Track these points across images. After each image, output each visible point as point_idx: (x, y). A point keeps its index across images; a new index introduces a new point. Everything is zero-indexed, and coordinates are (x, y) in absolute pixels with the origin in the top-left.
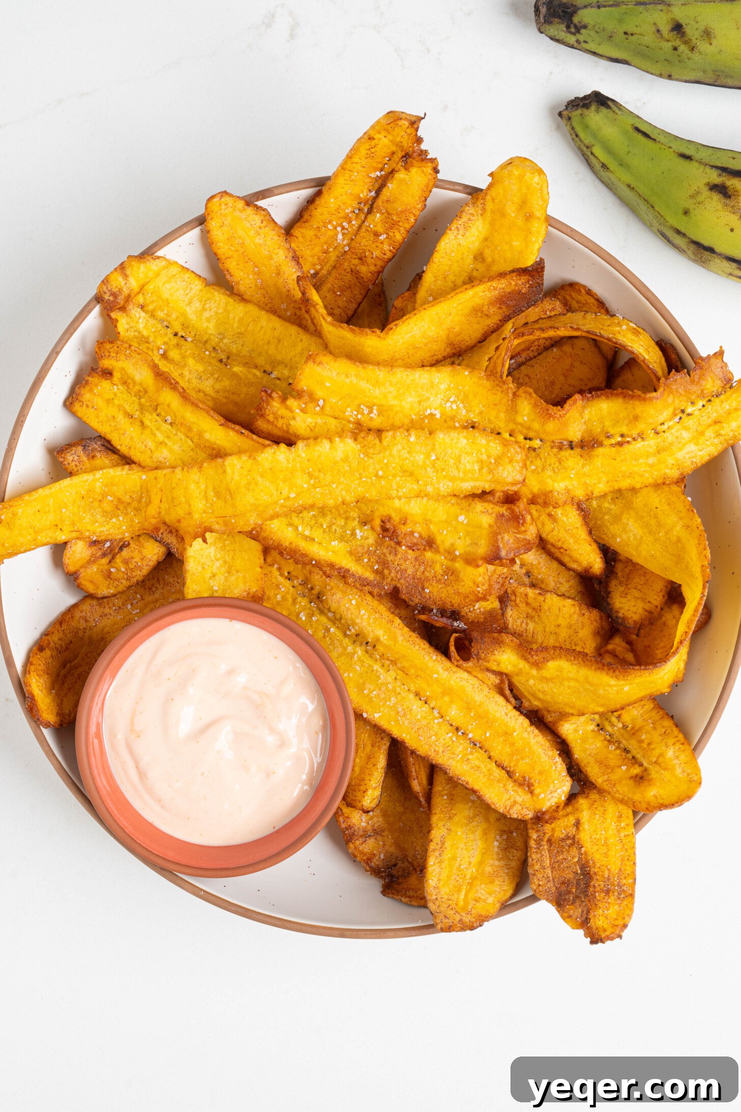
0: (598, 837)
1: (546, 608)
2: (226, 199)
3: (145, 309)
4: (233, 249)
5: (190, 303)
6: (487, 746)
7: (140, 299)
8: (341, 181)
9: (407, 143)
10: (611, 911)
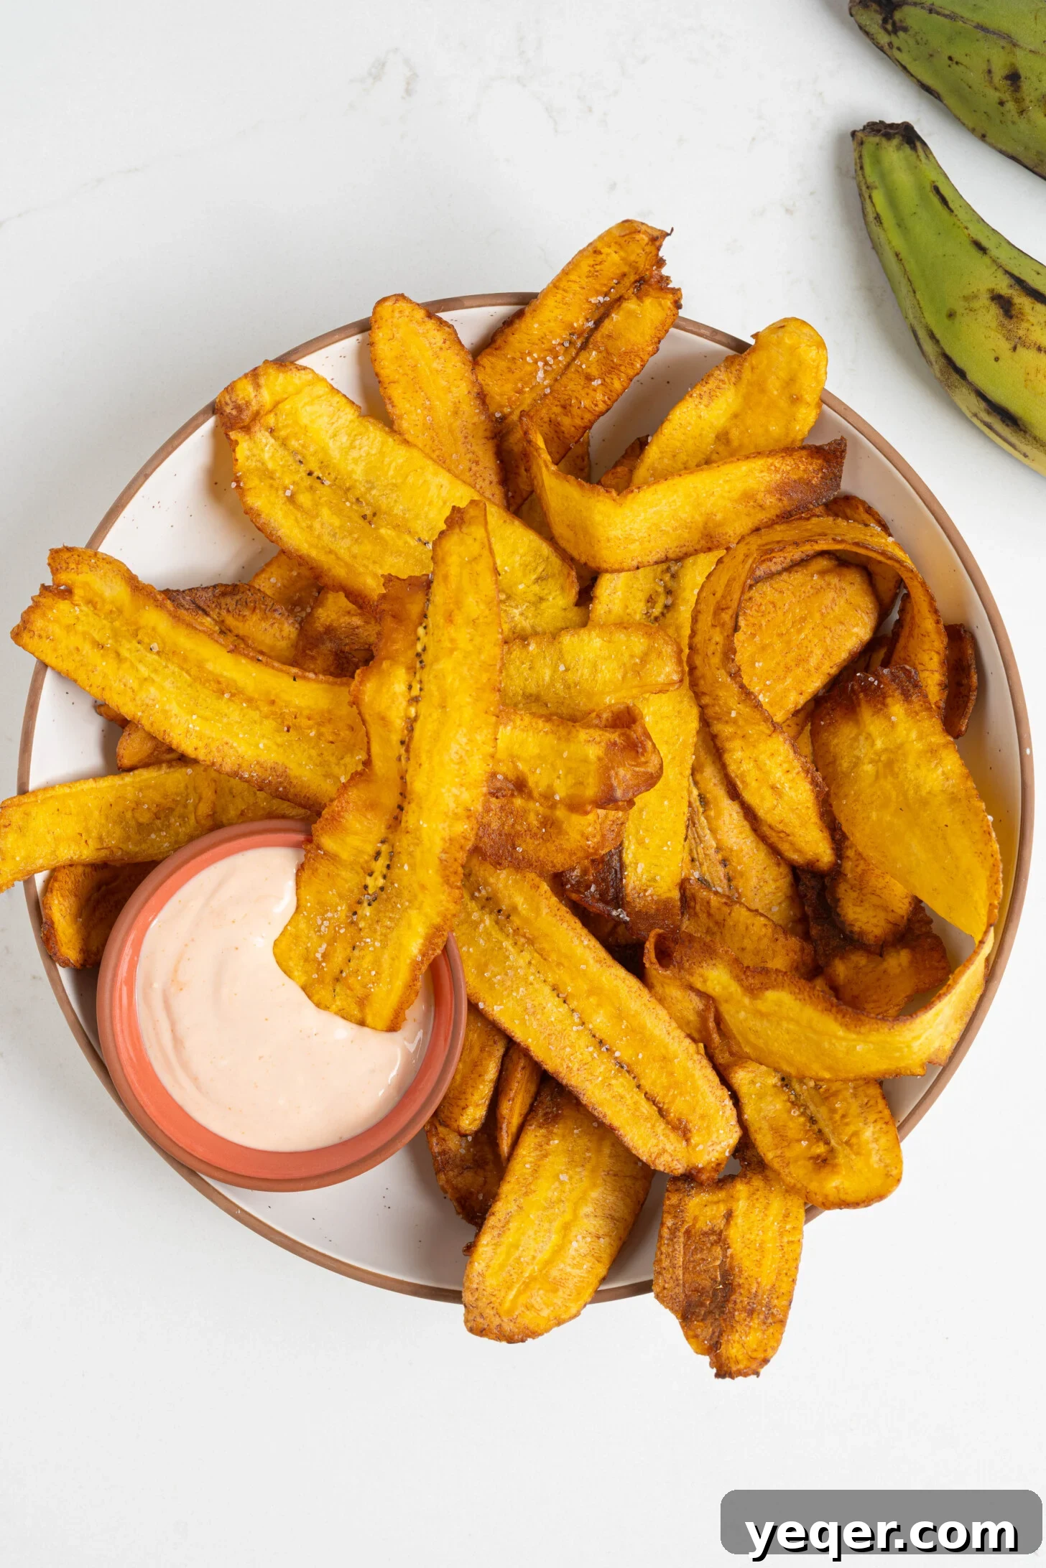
0: (752, 1237)
1: (731, 923)
2: (401, 305)
3: (275, 434)
4: (401, 371)
5: (334, 436)
6: (637, 1070)
7: (271, 420)
8: (551, 302)
9: (643, 263)
10: (750, 1338)
